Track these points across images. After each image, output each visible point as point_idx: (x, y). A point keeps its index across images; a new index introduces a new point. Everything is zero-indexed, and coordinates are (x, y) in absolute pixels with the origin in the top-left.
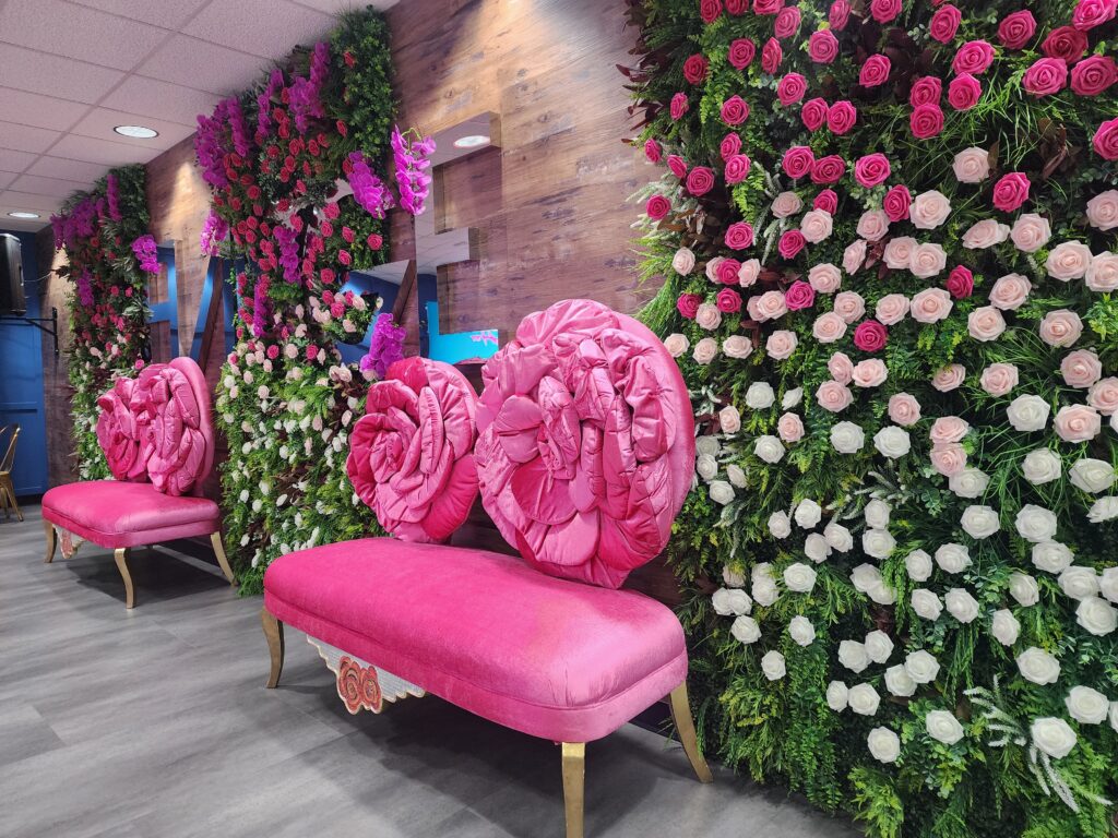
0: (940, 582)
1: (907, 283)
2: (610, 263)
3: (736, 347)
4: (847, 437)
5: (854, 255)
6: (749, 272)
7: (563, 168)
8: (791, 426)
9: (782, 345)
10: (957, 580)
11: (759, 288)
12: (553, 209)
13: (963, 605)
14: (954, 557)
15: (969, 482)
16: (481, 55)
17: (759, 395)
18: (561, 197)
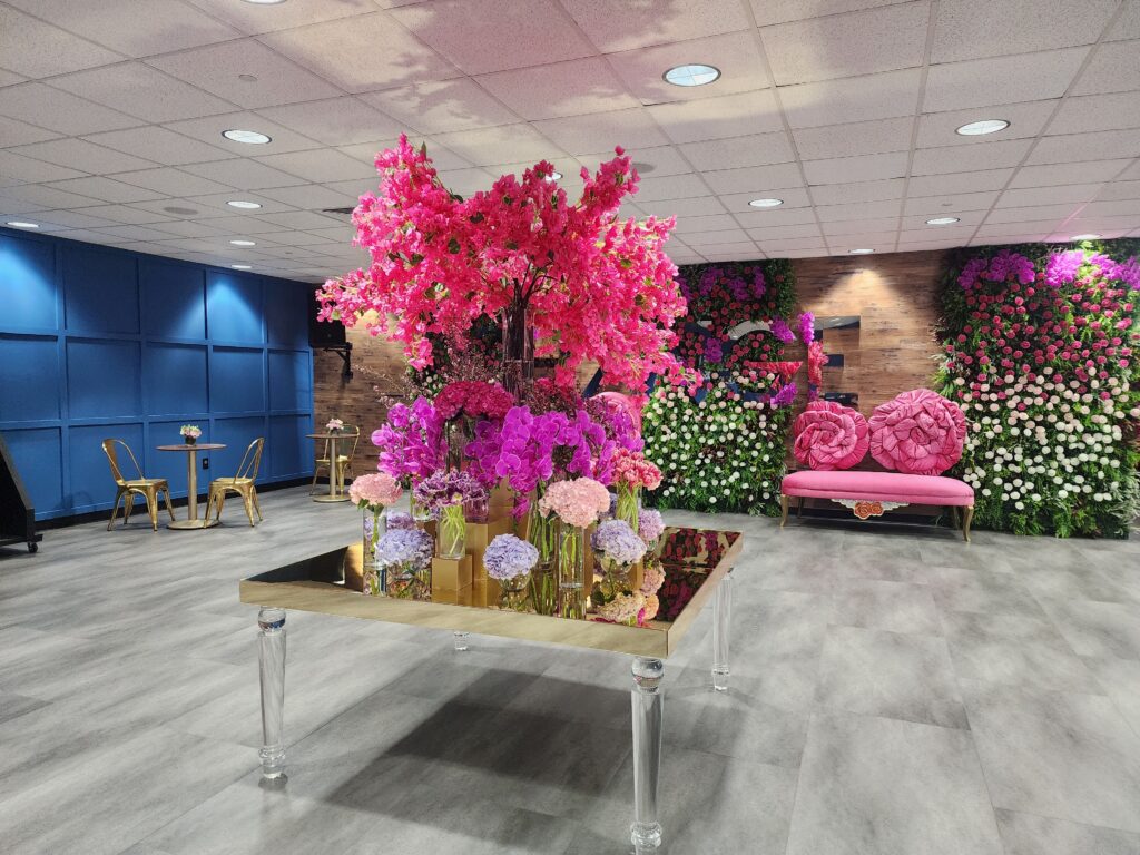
0: (1035, 465)
1: (1031, 395)
2: (914, 375)
3: (979, 407)
4: (1015, 432)
5: (1019, 387)
6: (985, 387)
7: (894, 341)
8: (999, 429)
9: (995, 408)
10: (1040, 464)
11: (989, 393)
12: (887, 354)
13: (1041, 470)
14: (1039, 459)
15: (1044, 441)
16: (850, 292)
17: (986, 420)
18: (891, 350)
